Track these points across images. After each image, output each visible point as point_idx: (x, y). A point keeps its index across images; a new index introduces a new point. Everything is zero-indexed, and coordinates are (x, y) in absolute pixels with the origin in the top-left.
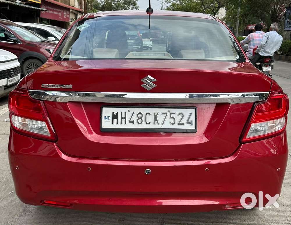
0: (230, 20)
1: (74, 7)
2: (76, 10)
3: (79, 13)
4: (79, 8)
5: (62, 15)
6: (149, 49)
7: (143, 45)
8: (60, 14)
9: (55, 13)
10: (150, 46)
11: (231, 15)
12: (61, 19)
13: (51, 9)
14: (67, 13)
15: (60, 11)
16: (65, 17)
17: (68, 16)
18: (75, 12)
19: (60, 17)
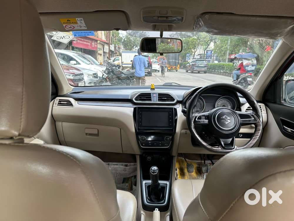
0: (217, 51)
1: (101, 39)
2: (103, 42)
3: (105, 44)
4: (106, 40)
5: (91, 45)
6: (157, 71)
7: (153, 69)
8: (89, 44)
9: (85, 43)
10: (158, 69)
11: (218, 47)
12: (90, 48)
13: (81, 40)
14: (95, 43)
15: (89, 41)
16: (93, 47)
17: (96, 46)
18: (102, 43)
19: (89, 46)
